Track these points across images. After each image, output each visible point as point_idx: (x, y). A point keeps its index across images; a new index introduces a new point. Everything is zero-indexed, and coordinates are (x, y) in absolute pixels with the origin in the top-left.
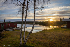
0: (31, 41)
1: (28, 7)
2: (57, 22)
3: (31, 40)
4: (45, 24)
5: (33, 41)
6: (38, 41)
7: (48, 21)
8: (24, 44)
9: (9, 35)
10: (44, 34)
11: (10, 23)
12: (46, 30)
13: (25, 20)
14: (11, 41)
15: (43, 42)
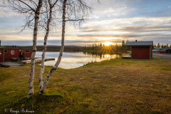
0: (58, 86)
1: (51, 17)
2: (117, 47)
3: (60, 84)
4: (95, 50)
5: (62, 86)
6: (73, 84)
7: (101, 45)
8: (40, 93)
9: (8, 76)
10: (89, 71)
11: (14, 48)
12: (95, 62)
13: (45, 43)
14: (11, 90)
15: (82, 86)
